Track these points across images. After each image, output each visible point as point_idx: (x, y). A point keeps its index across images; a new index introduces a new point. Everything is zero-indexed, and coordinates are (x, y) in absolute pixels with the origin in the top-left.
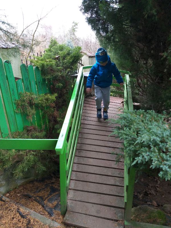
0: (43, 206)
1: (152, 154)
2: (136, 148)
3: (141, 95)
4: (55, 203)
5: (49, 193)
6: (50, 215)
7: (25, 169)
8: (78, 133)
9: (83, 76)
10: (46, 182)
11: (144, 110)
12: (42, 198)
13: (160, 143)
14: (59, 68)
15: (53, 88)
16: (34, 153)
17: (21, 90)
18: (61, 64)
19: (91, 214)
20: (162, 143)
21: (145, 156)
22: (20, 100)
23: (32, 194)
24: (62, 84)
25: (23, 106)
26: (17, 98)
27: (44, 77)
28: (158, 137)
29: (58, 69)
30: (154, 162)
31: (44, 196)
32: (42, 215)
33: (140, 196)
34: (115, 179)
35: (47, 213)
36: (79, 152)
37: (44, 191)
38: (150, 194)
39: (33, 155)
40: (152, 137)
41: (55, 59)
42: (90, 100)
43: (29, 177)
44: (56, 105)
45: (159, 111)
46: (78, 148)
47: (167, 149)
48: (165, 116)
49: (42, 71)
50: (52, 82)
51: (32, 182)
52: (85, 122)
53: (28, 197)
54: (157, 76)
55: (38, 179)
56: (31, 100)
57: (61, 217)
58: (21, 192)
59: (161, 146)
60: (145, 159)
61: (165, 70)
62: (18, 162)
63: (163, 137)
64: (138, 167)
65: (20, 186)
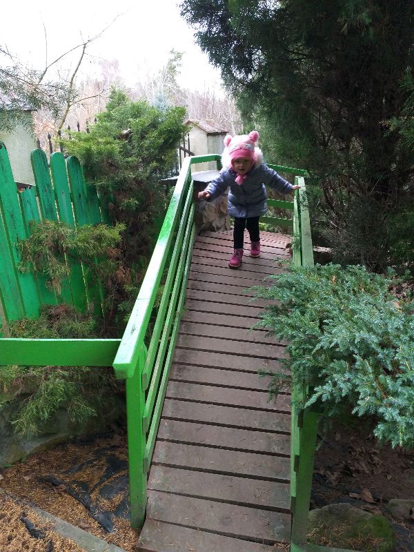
0: (87, 507)
1: (359, 377)
2: (317, 361)
3: (334, 228)
4: (118, 498)
5: (102, 473)
6: (105, 528)
7: (44, 413)
8: (176, 324)
9: (192, 182)
10: (98, 446)
11: (339, 266)
12: (84, 486)
13: (379, 350)
14: (130, 159)
15: (114, 209)
16: (66, 373)
17: (34, 216)
18: (135, 151)
19: (206, 527)
20: (383, 348)
21: (340, 381)
22: (31, 239)
23: (61, 476)
24: (137, 199)
25: (37, 255)
26: (23, 236)
27: (90, 183)
28: (374, 333)
29: (127, 162)
30: (362, 399)
31: (92, 480)
32: (84, 529)
33: (333, 477)
34: (269, 437)
35: (96, 525)
36: (179, 370)
37: (92, 467)
38: (357, 471)
39: (64, 377)
40: (357, 334)
41: (121, 137)
42: (208, 240)
43: (54, 434)
44: (124, 253)
45: (378, 266)
46: (177, 360)
47: (396, 364)
48: (392, 279)
49: (86, 166)
50: (112, 196)
51: (61, 445)
52: (195, 295)
53: (50, 484)
54: (374, 180)
55: (78, 438)
56: (57, 241)
57: (131, 534)
58: (33, 471)
59: (380, 356)
60: (341, 389)
61: (394, 166)
62: (24, 396)
63: (387, 333)
64: (322, 410)
65: (31, 456)
